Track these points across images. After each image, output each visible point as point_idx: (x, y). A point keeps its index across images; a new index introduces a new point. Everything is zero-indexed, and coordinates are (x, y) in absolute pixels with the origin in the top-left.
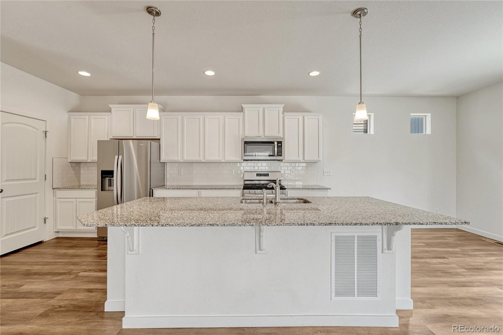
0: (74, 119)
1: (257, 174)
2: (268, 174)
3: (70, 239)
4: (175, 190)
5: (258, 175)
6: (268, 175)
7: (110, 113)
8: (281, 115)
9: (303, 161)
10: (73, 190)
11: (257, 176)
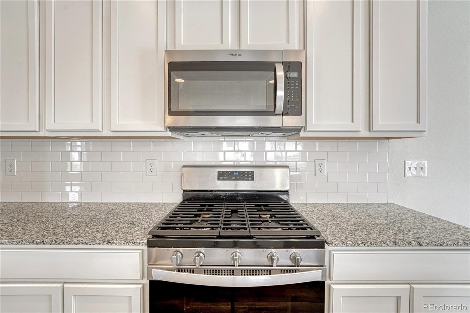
1: (219, 172)
2: (253, 172)
5: (222, 176)
9: (367, 134)
11: (219, 179)
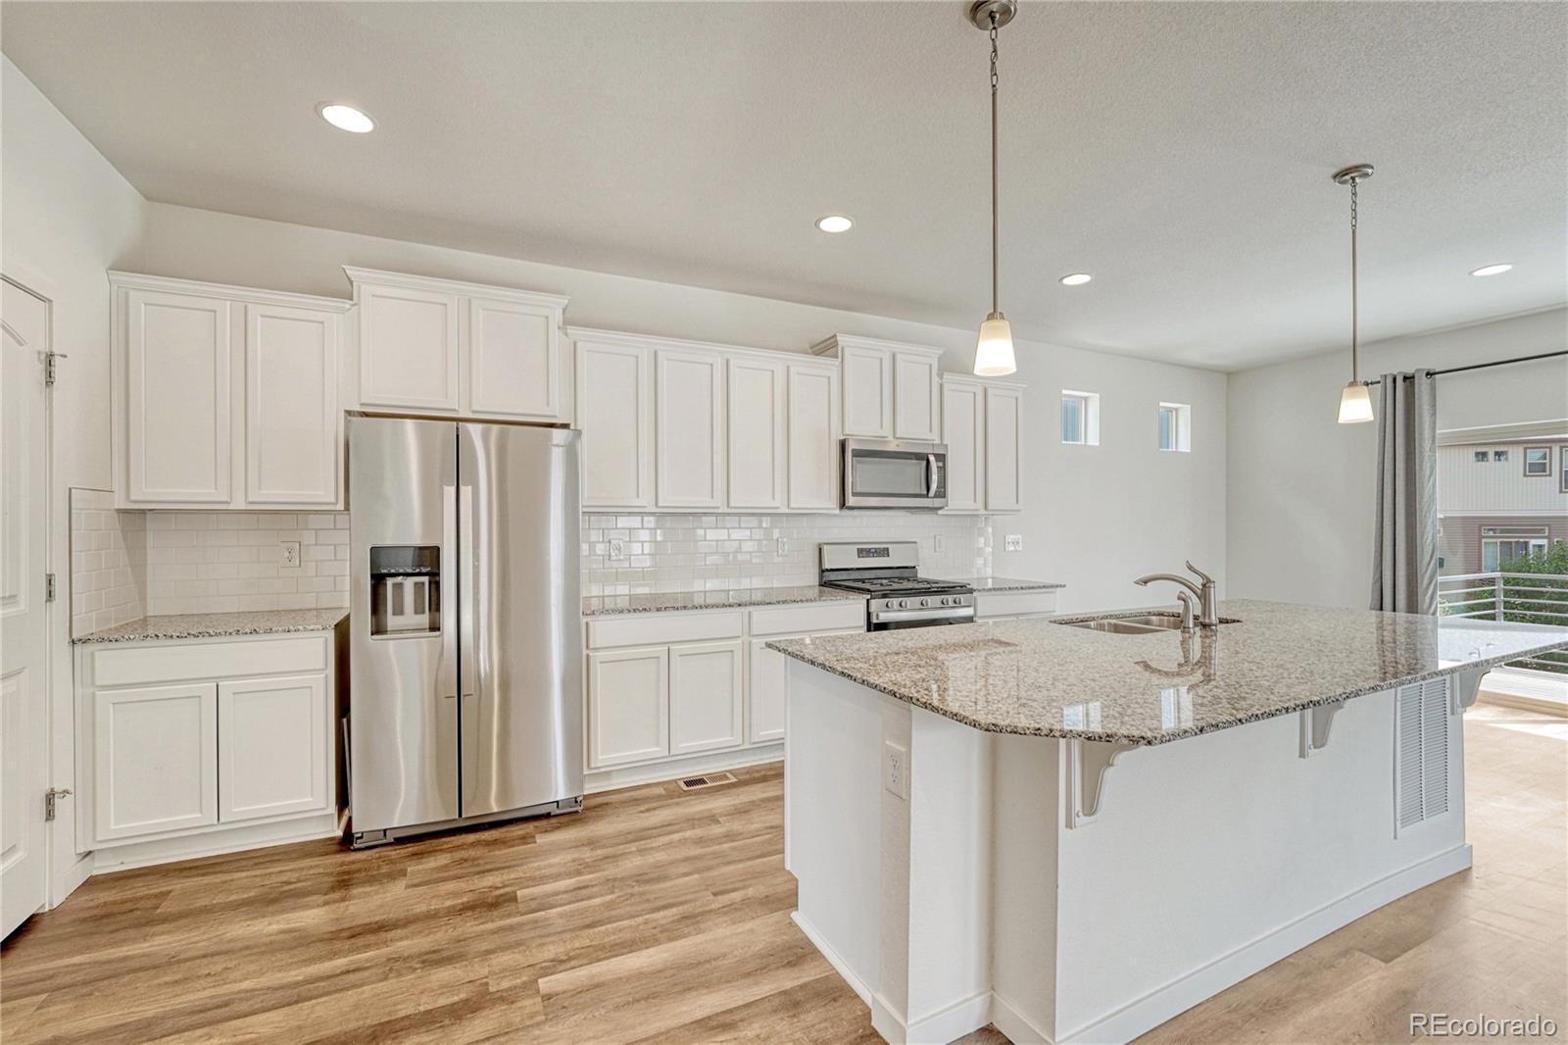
0: (146, 304)
1: (858, 549)
2: (887, 549)
3: (181, 870)
4: (667, 613)
5: (861, 553)
6: (885, 552)
7: (347, 304)
8: (936, 379)
10: (200, 640)
11: (859, 557)
